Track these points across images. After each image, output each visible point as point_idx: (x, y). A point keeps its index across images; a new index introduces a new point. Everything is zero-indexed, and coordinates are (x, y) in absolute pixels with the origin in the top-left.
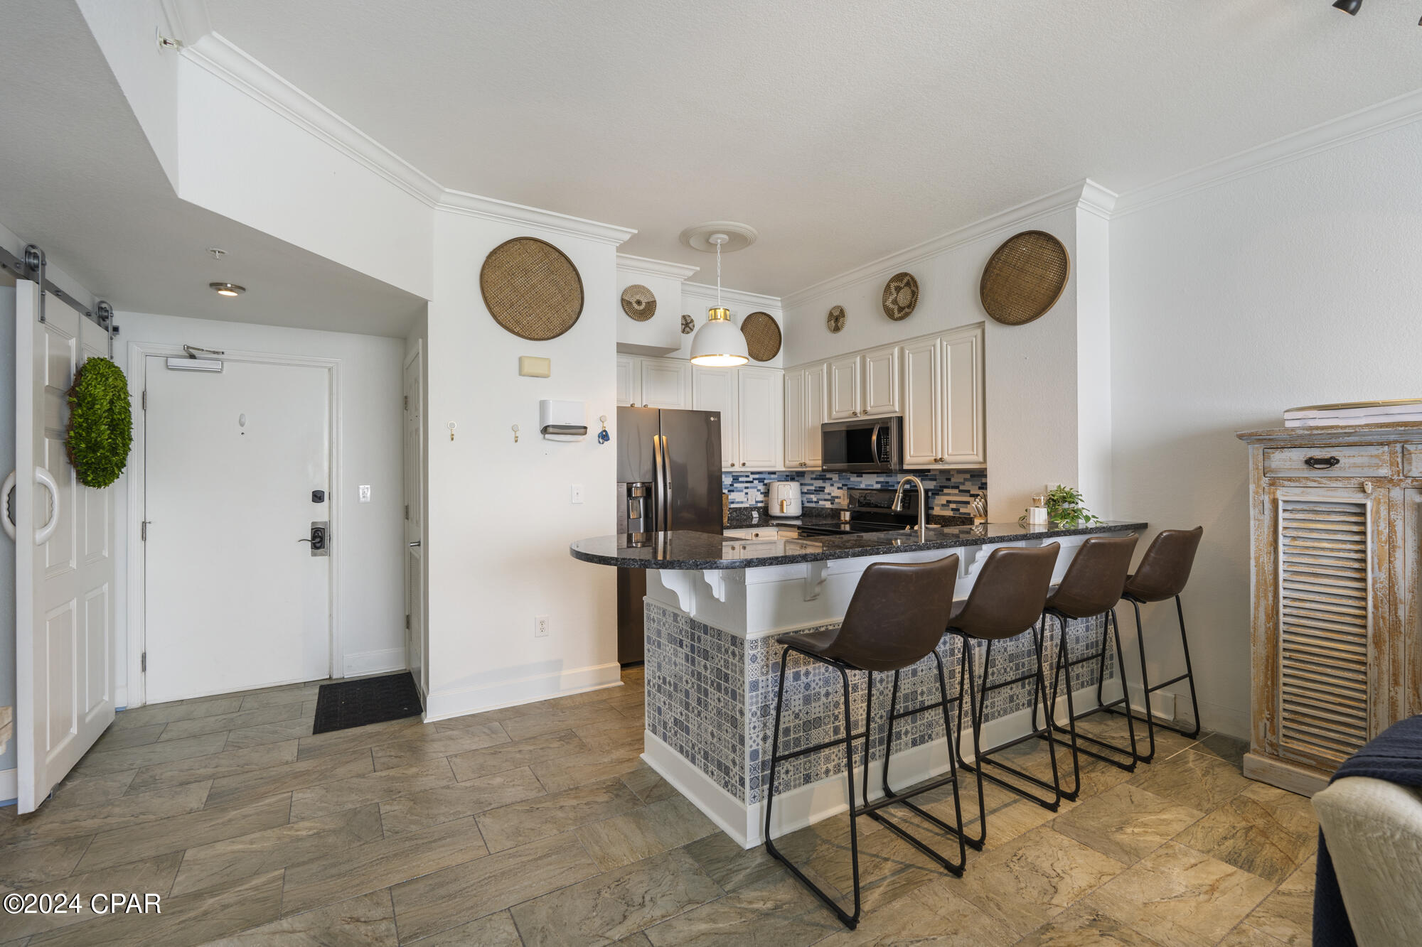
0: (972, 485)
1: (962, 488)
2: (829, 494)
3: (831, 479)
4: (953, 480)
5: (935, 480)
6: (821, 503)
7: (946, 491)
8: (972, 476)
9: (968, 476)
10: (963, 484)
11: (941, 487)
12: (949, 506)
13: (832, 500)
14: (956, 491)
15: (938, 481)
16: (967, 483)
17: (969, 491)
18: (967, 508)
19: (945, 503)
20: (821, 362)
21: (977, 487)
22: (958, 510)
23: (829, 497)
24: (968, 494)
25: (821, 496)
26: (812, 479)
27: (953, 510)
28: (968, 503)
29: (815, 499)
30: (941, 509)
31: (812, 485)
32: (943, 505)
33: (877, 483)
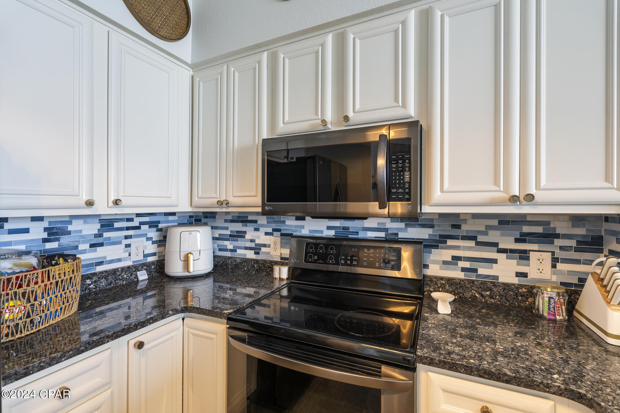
0: (502, 235)
1: (481, 238)
2: (252, 241)
3: (255, 222)
4: (464, 227)
5: (432, 226)
6: (239, 251)
7: (450, 242)
8: (500, 223)
9: (495, 222)
10: (485, 233)
11: (441, 236)
12: (457, 264)
13: (257, 249)
14: (472, 244)
15: (436, 228)
16: (490, 232)
17: (496, 245)
18: (492, 268)
19: (450, 259)
20: (258, 48)
21: (513, 239)
22: (475, 270)
23: (252, 245)
24: (496, 248)
25: (240, 243)
26: (226, 221)
27: (463, 270)
28: (495, 261)
29: (230, 247)
30: (441, 269)
31: (227, 228)
32: (445, 263)
33: (329, 228)
